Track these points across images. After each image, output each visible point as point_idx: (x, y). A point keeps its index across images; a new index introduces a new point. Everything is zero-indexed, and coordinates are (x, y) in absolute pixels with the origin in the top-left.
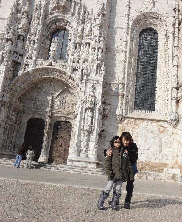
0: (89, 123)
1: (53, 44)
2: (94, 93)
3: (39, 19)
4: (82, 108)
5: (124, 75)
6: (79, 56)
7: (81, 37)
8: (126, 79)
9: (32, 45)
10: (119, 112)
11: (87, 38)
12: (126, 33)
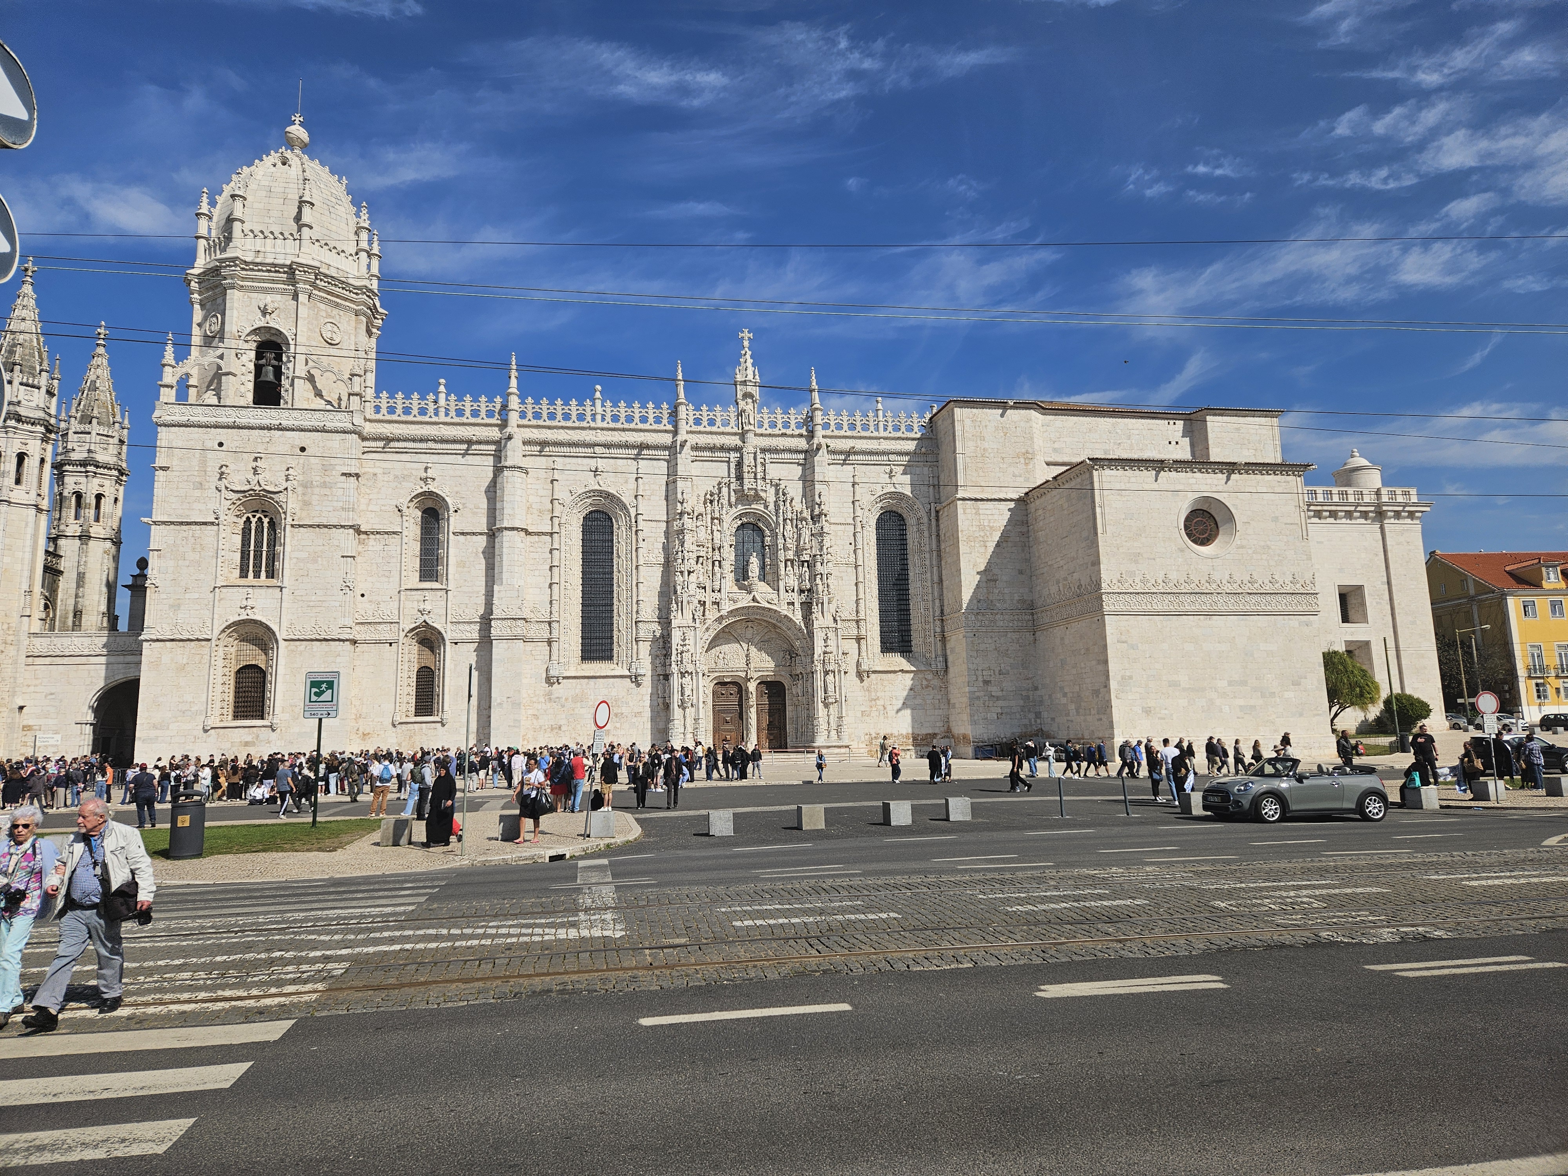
1: (751, 566)
8: (867, 610)
12: (858, 534)
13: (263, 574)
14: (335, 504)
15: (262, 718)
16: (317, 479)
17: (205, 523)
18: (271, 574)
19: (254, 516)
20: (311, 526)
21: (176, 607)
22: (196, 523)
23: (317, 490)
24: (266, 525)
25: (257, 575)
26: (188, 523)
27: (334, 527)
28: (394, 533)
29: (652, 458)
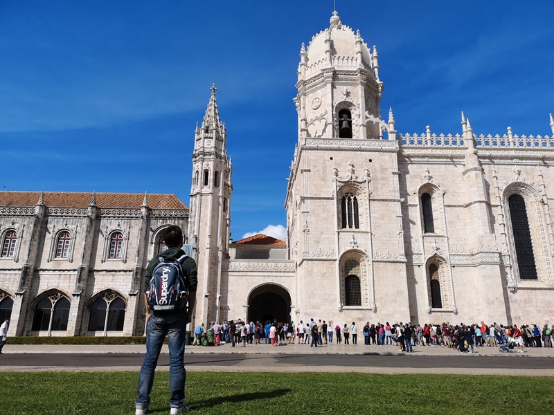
13: (354, 226)
14: (389, 188)
15: (360, 304)
16: (379, 176)
17: (328, 199)
18: (357, 227)
19: (347, 196)
20: (379, 200)
21: (317, 242)
22: (324, 198)
23: (380, 181)
24: (352, 201)
25: (351, 227)
26: (320, 198)
27: (391, 200)
28: (414, 205)
29: (546, 165)
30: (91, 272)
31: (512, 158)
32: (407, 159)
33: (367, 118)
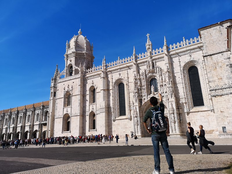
0: (173, 119)
1: (152, 89)
2: (172, 106)
3: (144, 79)
4: (169, 113)
5: (184, 94)
6: (163, 90)
7: (162, 82)
8: (186, 95)
9: (144, 91)
10: (186, 111)
11: (164, 82)
12: (181, 75)
14: (77, 91)
15: (69, 131)
16: (75, 87)
17: (62, 98)
19: (69, 95)
20: (74, 95)
21: (59, 112)
23: (75, 89)
24: (70, 97)
26: (60, 98)
27: (77, 95)
28: (88, 95)
29: (130, 69)
30: (33, 125)
31: (117, 69)
32: (87, 78)
33: (75, 68)
